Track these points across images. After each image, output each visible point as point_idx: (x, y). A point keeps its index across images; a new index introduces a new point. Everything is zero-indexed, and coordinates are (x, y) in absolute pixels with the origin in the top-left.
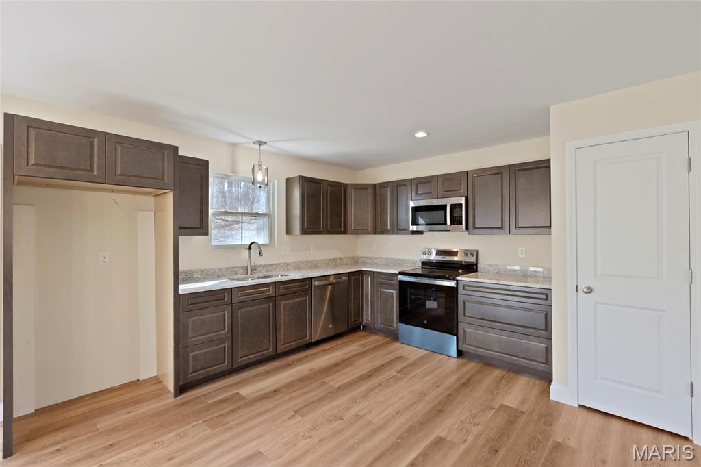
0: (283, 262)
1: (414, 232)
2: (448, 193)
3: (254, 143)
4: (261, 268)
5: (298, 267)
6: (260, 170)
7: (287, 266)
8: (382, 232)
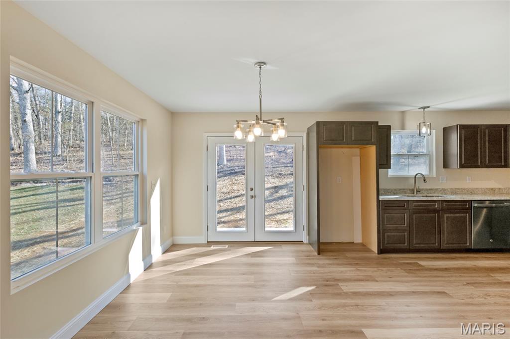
0: (441, 187)
3: (419, 109)
4: (423, 191)
5: (454, 192)
6: (424, 125)
7: (444, 191)
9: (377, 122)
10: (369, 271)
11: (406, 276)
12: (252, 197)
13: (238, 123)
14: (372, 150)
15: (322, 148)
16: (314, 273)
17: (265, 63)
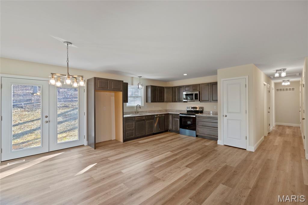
0: (145, 110)
1: (184, 102)
2: (194, 90)
3: (138, 77)
4: (140, 112)
5: (149, 112)
6: (140, 84)
7: (146, 112)
8: (175, 102)
9: (123, 81)
10: (121, 150)
11: (134, 148)
12: (47, 122)
13: (52, 75)
14: (121, 94)
15: (97, 91)
16: (95, 158)
17: (71, 43)
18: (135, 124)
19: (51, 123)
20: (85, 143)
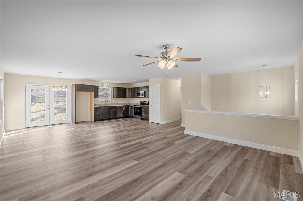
0: (112, 103)
3: (106, 82)
4: (108, 104)
5: (115, 104)
6: (107, 87)
14: (93, 93)
17: (61, 72)
18: (103, 111)
19: (50, 109)
20: (71, 122)
